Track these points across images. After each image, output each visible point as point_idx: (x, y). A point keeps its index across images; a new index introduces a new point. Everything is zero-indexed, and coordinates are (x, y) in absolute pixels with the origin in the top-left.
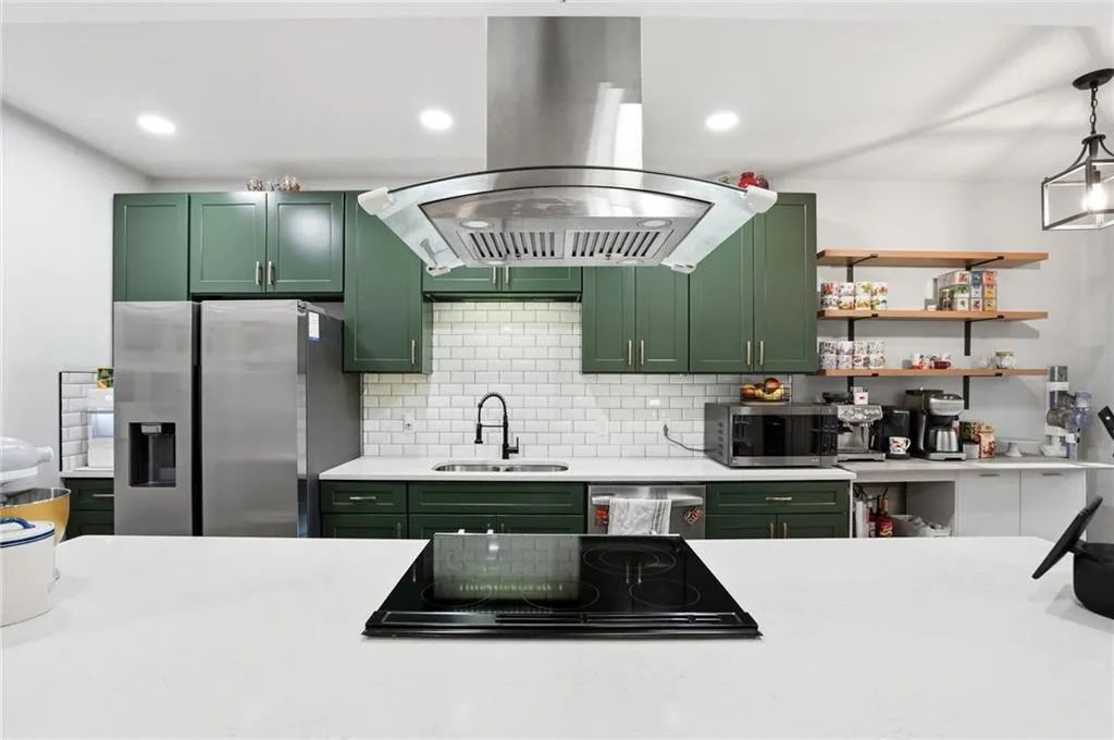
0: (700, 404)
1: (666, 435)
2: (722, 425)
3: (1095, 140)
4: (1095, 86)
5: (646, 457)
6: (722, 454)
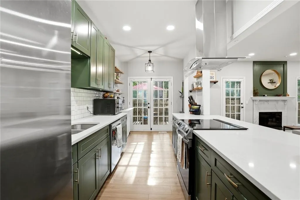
1: (88, 109)
2: (110, 104)
3: (150, 61)
4: (150, 53)
5: (84, 117)
6: (110, 112)
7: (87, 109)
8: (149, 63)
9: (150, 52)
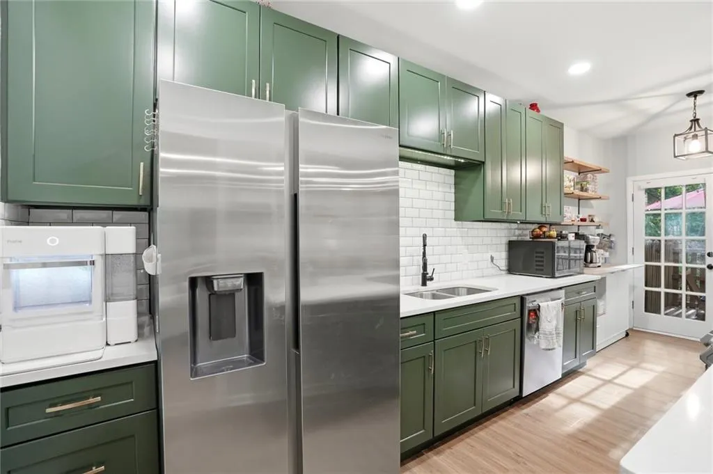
0: (505, 241)
1: (492, 261)
2: (543, 253)
3: (695, 121)
4: (695, 97)
5: (483, 277)
6: (542, 270)
7: (490, 260)
8: (691, 128)
9: (694, 94)
